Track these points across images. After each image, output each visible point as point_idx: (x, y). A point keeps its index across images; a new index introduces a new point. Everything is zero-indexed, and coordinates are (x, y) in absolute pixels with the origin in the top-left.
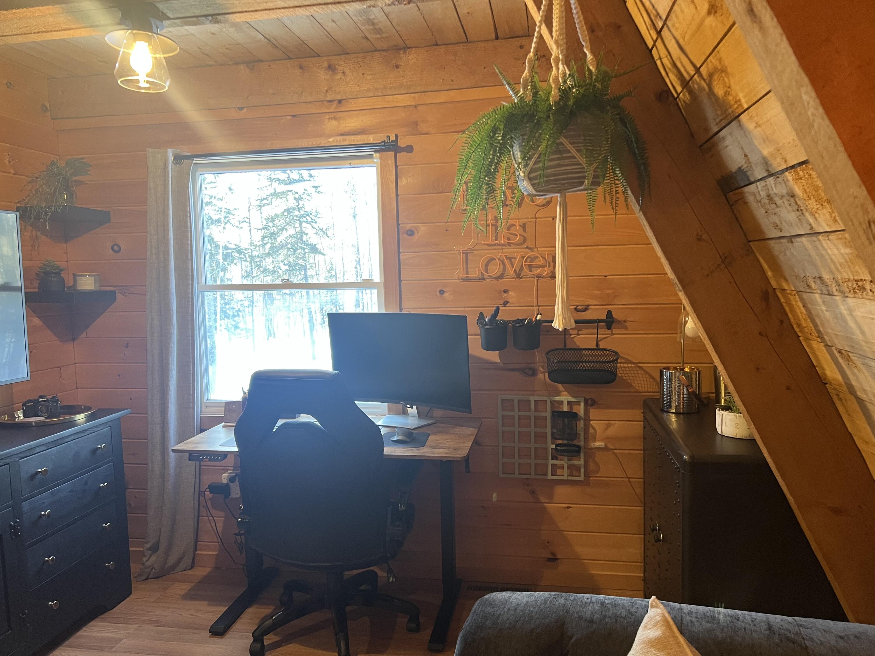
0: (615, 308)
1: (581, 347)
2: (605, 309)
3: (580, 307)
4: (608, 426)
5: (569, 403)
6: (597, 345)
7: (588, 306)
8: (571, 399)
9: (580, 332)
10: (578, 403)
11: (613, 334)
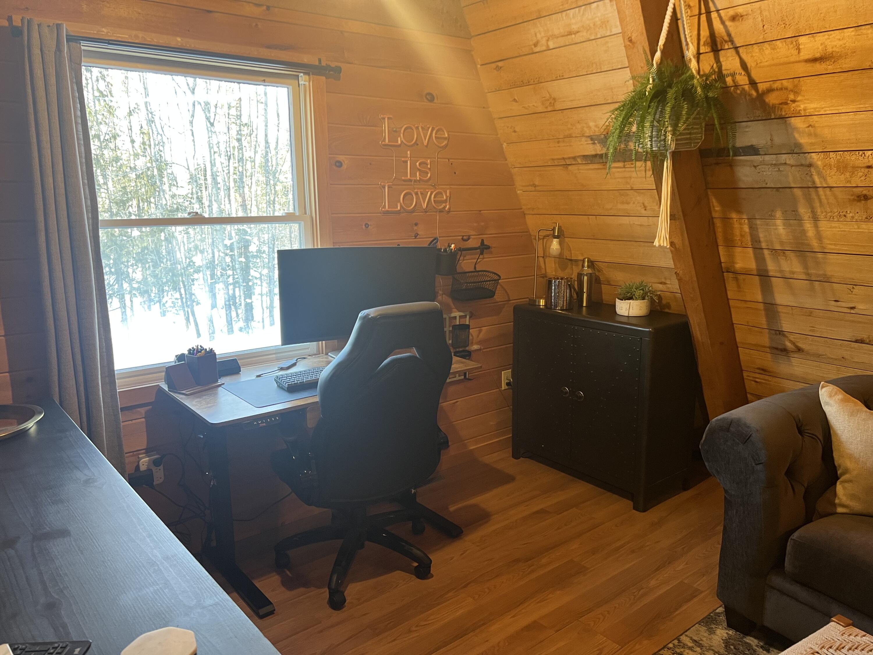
0: (486, 238)
1: (467, 271)
2: (479, 238)
3: (465, 237)
4: (480, 331)
5: (461, 317)
6: (475, 268)
7: (469, 236)
8: (462, 314)
9: (465, 258)
10: (465, 316)
11: (483, 258)
